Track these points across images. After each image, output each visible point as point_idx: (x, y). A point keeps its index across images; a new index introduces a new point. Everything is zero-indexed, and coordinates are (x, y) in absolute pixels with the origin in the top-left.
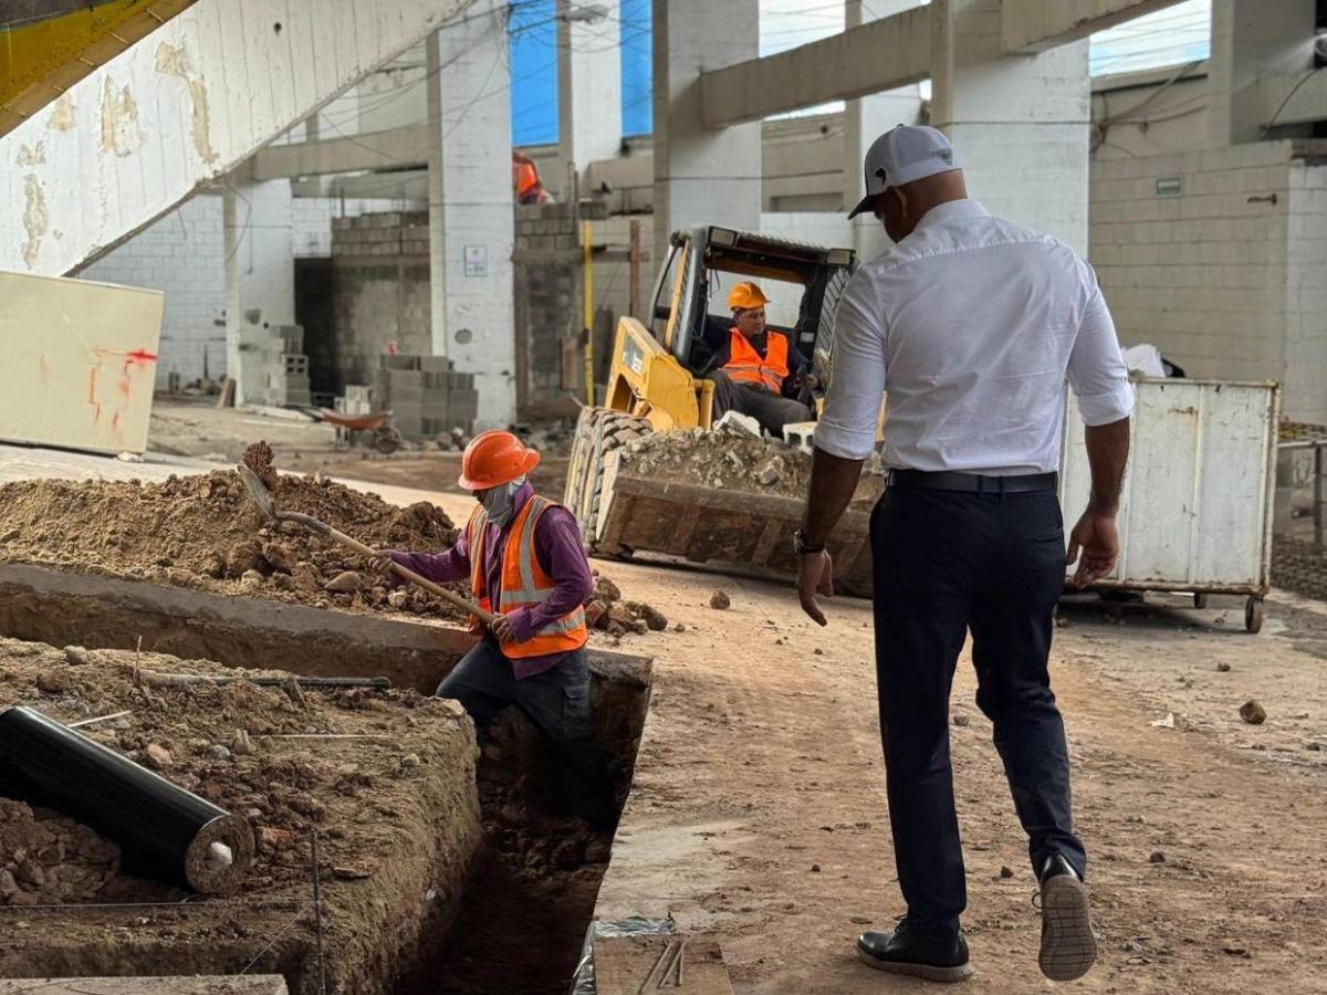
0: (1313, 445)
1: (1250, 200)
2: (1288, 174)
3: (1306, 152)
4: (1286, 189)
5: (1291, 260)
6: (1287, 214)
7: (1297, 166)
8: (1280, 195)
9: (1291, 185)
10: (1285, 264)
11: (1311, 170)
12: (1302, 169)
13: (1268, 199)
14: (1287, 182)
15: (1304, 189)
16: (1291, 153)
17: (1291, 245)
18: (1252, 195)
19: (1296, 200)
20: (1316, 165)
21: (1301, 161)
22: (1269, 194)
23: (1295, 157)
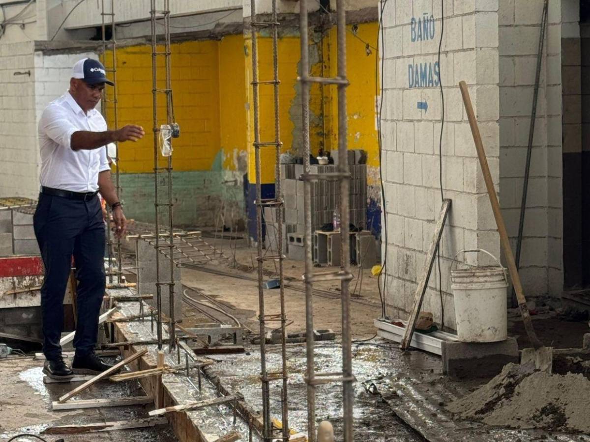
0: (9, 209)
1: (15, 74)
2: (33, 59)
3: (43, 48)
4: (33, 68)
5: (37, 107)
6: (34, 82)
7: (38, 55)
8: (31, 71)
9: (36, 66)
10: (34, 109)
11: (47, 57)
12: (41, 57)
13: (26, 73)
14: (33, 63)
15: (43, 68)
16: (34, 48)
17: (37, 99)
18: (17, 71)
19: (38, 74)
20: (50, 55)
21: (40, 52)
22: (27, 71)
23: (36, 50)
